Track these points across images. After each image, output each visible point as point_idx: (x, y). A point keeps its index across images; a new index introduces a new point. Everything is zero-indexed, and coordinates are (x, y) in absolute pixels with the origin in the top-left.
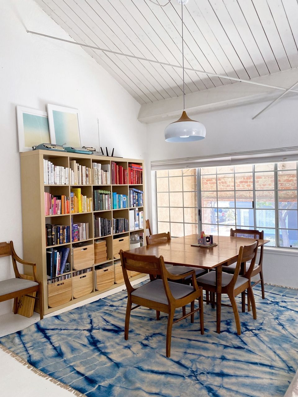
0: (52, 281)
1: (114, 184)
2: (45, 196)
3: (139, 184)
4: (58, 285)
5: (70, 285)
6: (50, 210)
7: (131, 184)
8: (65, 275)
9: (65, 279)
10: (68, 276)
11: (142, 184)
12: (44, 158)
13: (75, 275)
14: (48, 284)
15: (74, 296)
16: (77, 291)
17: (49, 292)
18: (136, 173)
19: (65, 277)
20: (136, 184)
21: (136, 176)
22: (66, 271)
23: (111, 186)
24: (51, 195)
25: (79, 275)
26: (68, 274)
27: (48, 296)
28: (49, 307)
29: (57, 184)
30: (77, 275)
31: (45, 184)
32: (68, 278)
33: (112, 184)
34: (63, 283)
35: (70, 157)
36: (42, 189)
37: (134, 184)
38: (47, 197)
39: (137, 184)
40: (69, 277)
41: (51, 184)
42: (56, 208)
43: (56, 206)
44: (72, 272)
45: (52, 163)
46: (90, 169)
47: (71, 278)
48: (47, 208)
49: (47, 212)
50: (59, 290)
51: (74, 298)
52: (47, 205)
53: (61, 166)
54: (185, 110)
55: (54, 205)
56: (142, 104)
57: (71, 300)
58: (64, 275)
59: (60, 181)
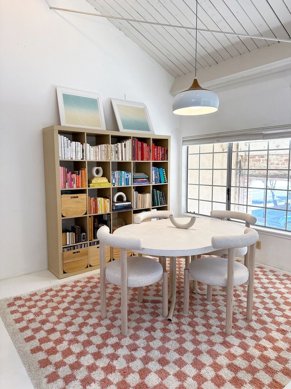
0: (68, 249)
1: (134, 160)
2: (60, 171)
3: (164, 160)
4: (75, 253)
5: (86, 254)
6: (67, 183)
7: (155, 160)
8: (82, 244)
9: (82, 248)
10: (84, 246)
11: (167, 160)
12: (59, 134)
13: (92, 244)
14: (63, 251)
15: (91, 265)
16: (93, 259)
17: (64, 259)
18: (161, 150)
19: (82, 246)
20: (160, 160)
21: (161, 152)
22: (83, 240)
23: (131, 162)
24: (66, 169)
25: (97, 244)
26: (85, 244)
27: (63, 262)
28: (64, 273)
29: (73, 159)
30: (94, 245)
31: (60, 158)
32: (84, 247)
33: (133, 160)
34: (79, 252)
35: (86, 133)
36: (58, 164)
37: (158, 160)
38: (62, 171)
39: (162, 160)
40: (86, 246)
41: (67, 159)
42: (72, 182)
43: (72, 180)
44: (88, 242)
45: (68, 139)
46: (109, 145)
47: (87, 247)
48: (63, 182)
49: (63, 185)
50: (74, 258)
51: (90, 266)
52: (63, 179)
53: (77, 142)
54: (196, 78)
55: (70, 179)
56: (175, 78)
57: (87, 267)
58: (80, 245)
59: (77, 157)
